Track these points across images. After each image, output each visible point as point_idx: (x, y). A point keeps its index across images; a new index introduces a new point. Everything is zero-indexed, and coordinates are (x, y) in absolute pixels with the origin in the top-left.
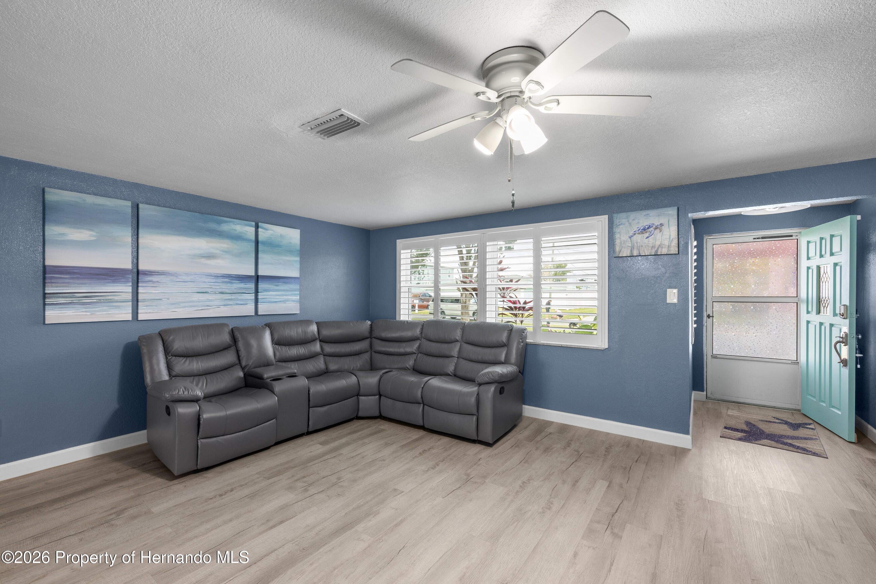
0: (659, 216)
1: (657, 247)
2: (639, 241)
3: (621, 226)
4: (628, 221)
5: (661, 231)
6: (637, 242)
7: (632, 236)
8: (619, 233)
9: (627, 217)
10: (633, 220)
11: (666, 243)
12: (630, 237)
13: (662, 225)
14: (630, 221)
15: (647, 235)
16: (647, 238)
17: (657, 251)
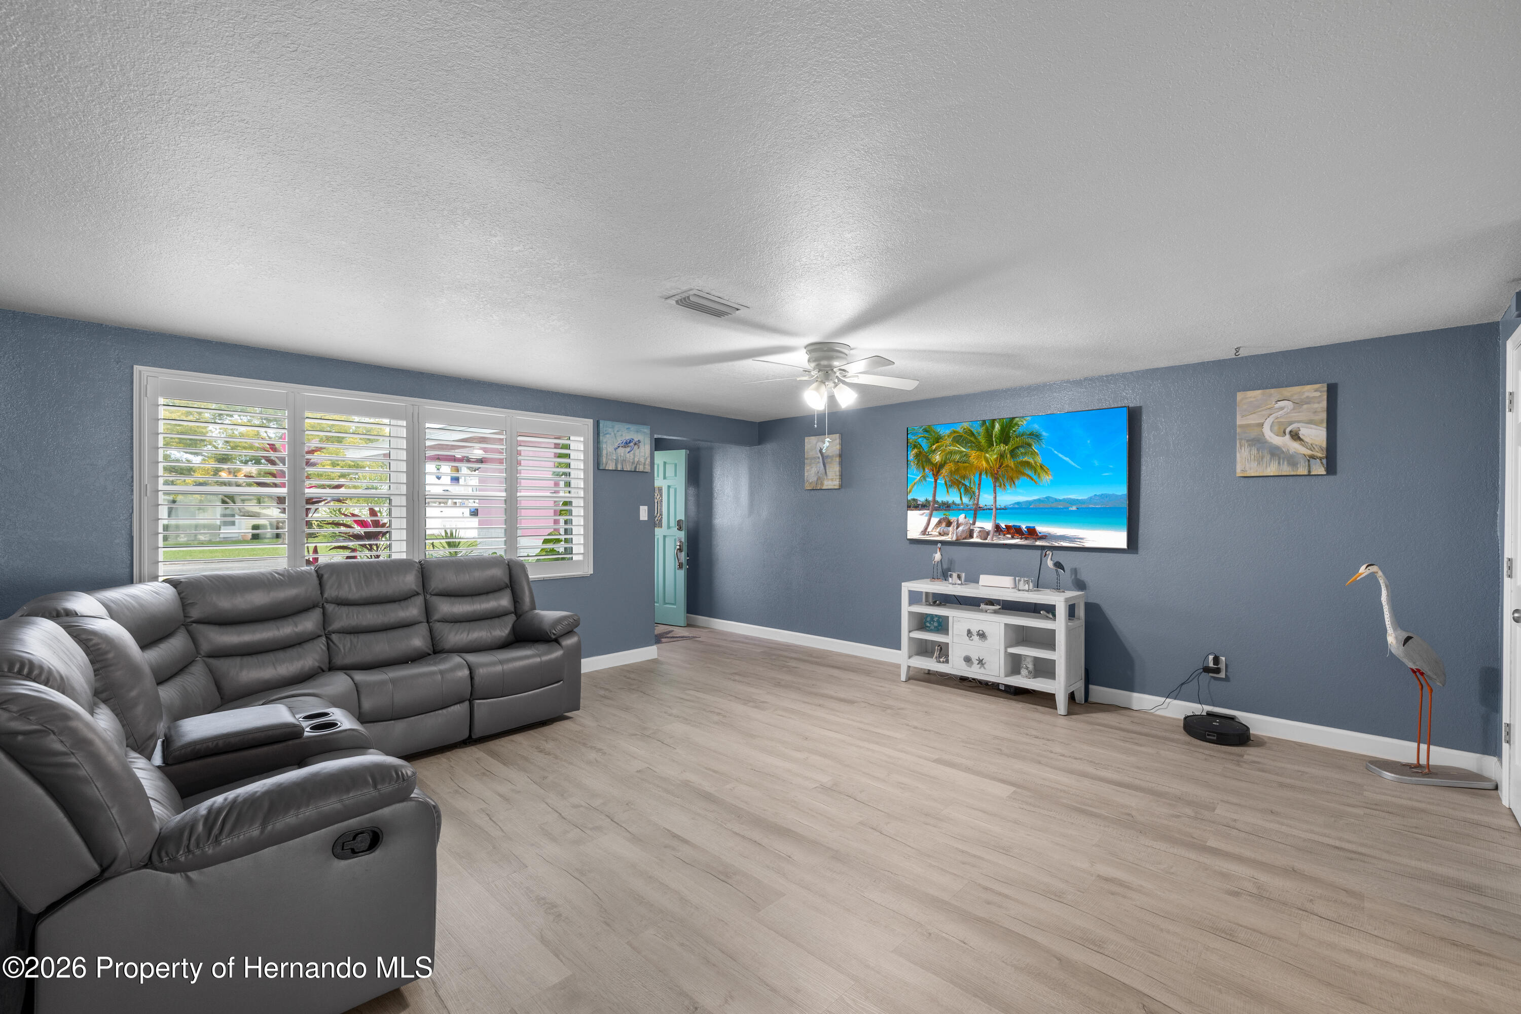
0: (637, 432)
1: (636, 463)
2: (622, 455)
3: (607, 436)
4: (614, 431)
5: (639, 448)
6: (621, 456)
7: (617, 448)
8: (606, 442)
9: (613, 427)
10: (618, 431)
11: (642, 460)
12: (616, 449)
13: (639, 441)
14: (615, 432)
15: (628, 449)
16: (629, 452)
17: (636, 467)
